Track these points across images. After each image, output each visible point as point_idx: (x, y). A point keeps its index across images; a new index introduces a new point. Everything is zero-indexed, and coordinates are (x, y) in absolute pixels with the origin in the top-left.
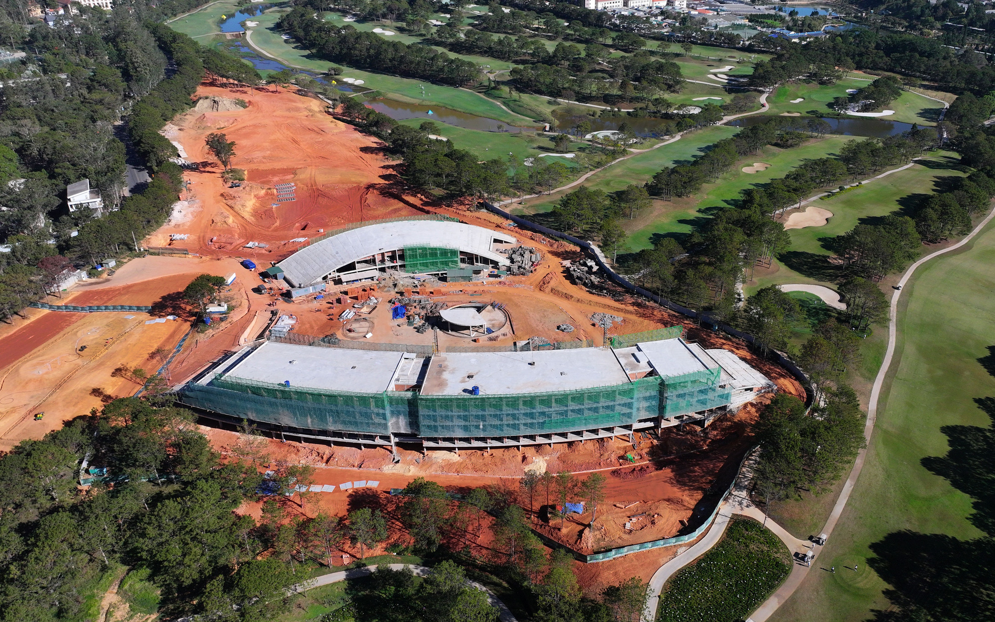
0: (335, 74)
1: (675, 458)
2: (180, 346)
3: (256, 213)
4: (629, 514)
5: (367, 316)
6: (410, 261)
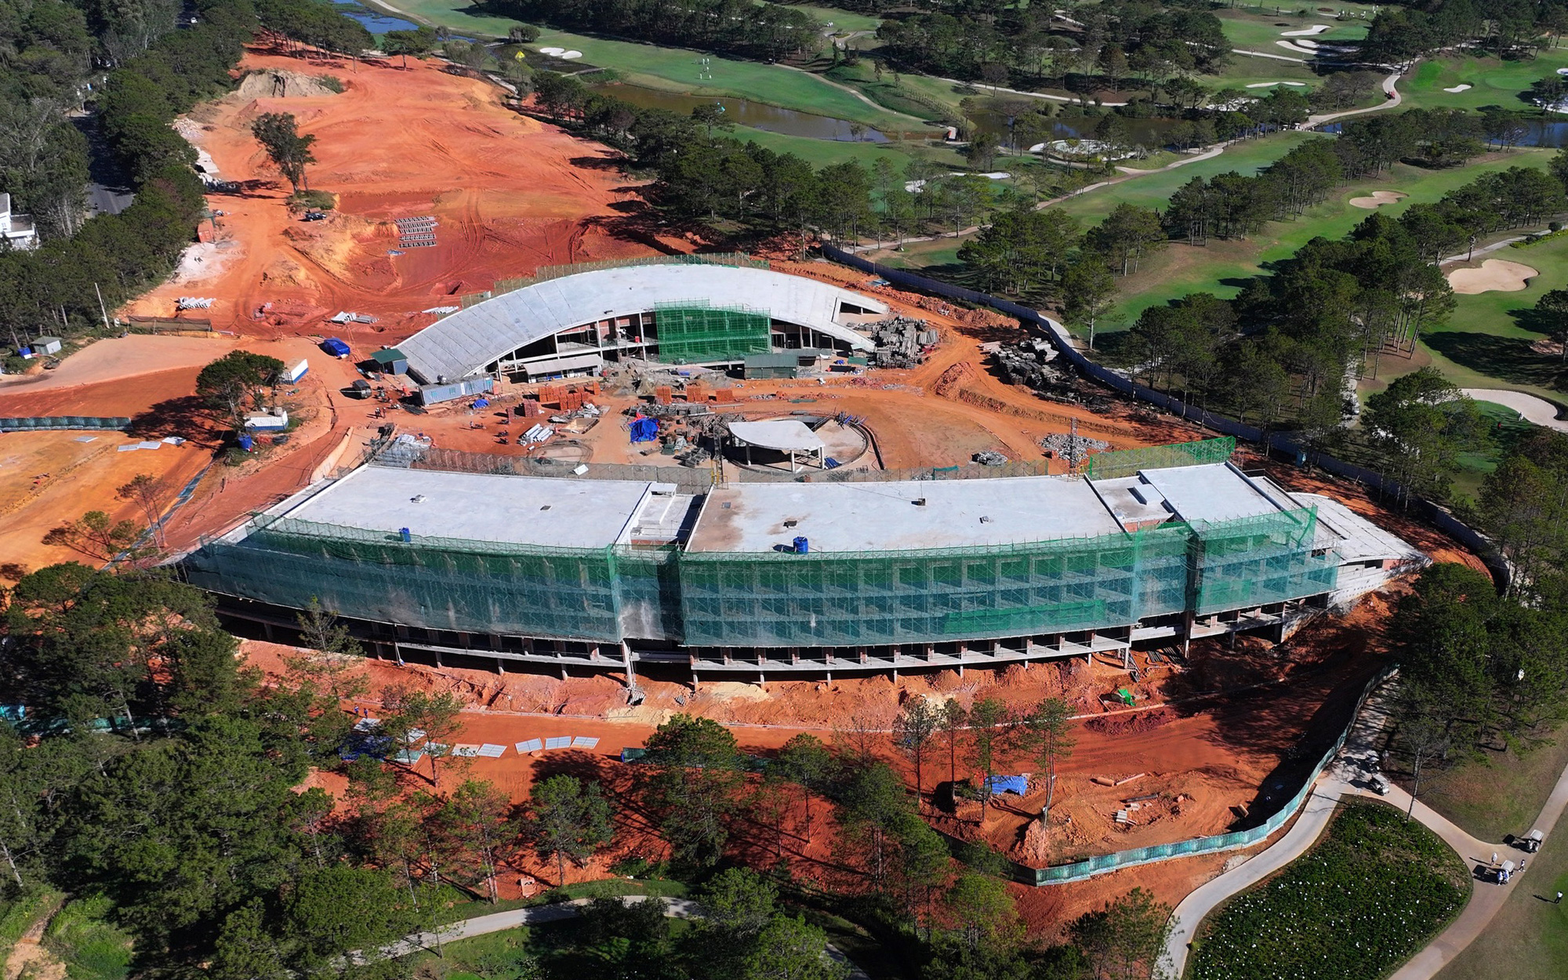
0: (524, 41)
1: (1219, 698)
2: (189, 491)
3: (354, 265)
4: (1123, 796)
5: (578, 438)
6: (669, 339)
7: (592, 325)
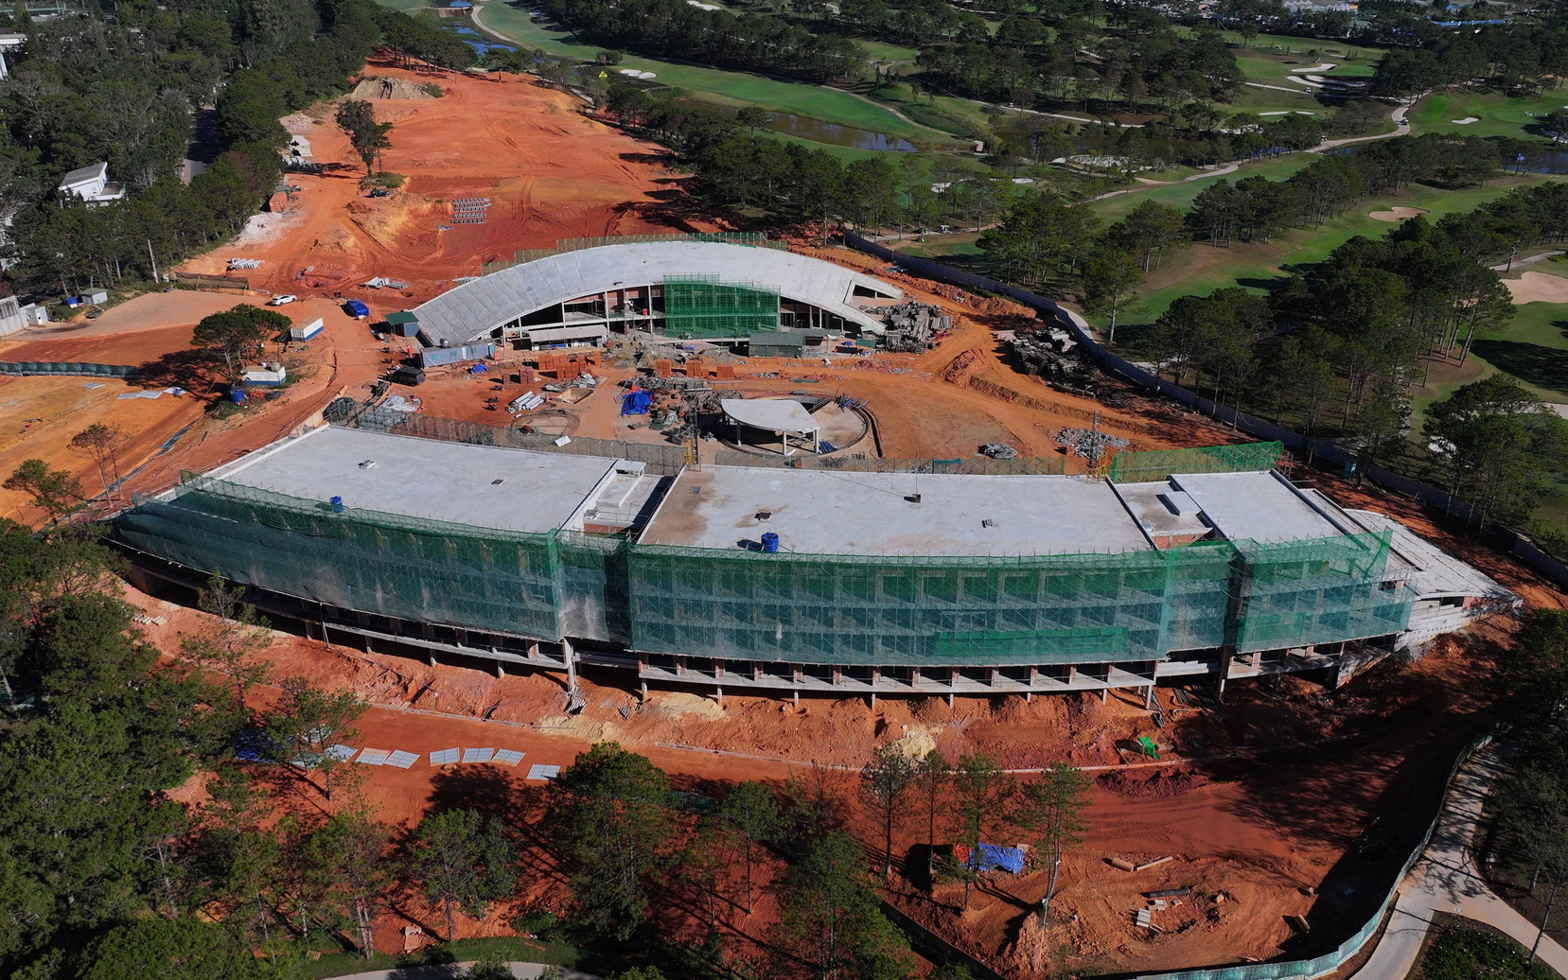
0: (608, 64)
2: (172, 442)
3: (402, 237)
4: (1145, 886)
5: (568, 407)
6: (677, 313)
7: (601, 295)
